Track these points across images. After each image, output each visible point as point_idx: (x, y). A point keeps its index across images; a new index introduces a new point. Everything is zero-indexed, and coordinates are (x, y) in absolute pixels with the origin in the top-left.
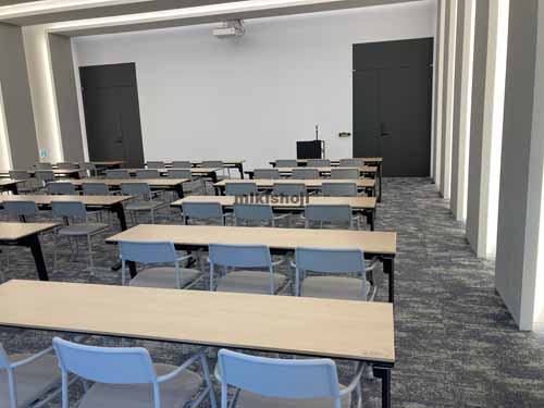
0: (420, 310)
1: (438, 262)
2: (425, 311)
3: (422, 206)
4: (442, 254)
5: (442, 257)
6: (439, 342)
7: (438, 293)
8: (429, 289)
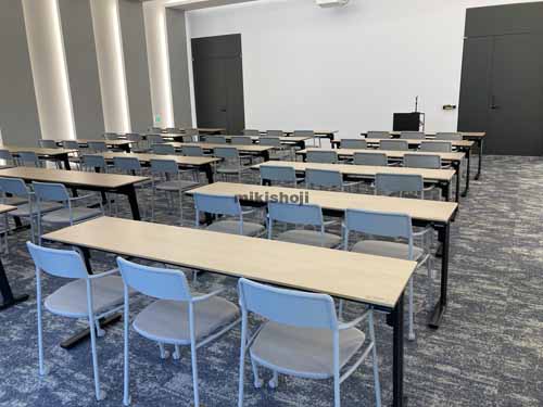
0: (485, 287)
1: (522, 243)
2: (490, 287)
3: (526, 187)
4: (530, 235)
5: (530, 239)
6: (495, 317)
7: (512, 273)
8: (502, 268)
